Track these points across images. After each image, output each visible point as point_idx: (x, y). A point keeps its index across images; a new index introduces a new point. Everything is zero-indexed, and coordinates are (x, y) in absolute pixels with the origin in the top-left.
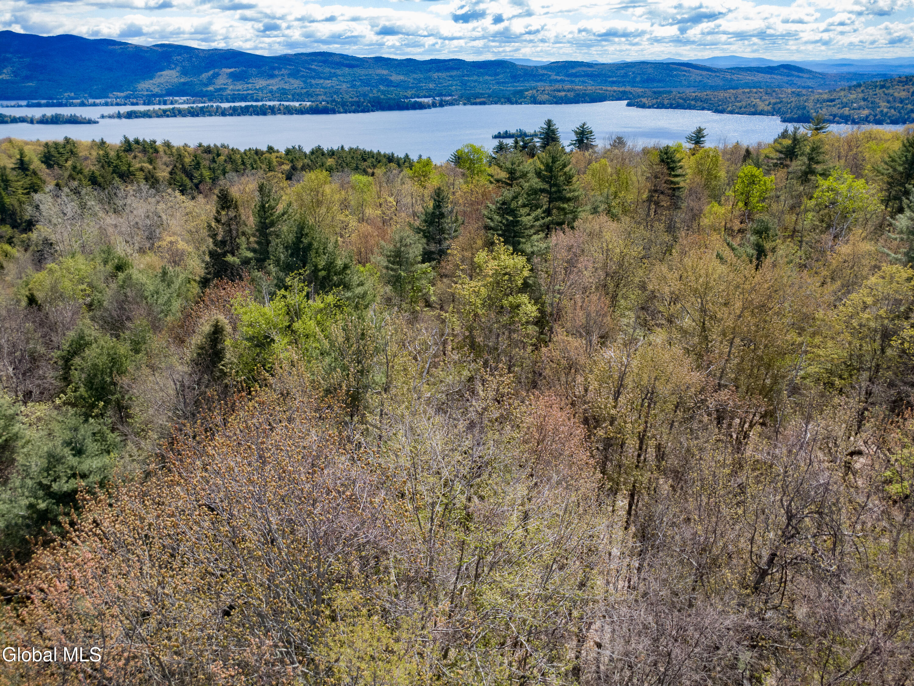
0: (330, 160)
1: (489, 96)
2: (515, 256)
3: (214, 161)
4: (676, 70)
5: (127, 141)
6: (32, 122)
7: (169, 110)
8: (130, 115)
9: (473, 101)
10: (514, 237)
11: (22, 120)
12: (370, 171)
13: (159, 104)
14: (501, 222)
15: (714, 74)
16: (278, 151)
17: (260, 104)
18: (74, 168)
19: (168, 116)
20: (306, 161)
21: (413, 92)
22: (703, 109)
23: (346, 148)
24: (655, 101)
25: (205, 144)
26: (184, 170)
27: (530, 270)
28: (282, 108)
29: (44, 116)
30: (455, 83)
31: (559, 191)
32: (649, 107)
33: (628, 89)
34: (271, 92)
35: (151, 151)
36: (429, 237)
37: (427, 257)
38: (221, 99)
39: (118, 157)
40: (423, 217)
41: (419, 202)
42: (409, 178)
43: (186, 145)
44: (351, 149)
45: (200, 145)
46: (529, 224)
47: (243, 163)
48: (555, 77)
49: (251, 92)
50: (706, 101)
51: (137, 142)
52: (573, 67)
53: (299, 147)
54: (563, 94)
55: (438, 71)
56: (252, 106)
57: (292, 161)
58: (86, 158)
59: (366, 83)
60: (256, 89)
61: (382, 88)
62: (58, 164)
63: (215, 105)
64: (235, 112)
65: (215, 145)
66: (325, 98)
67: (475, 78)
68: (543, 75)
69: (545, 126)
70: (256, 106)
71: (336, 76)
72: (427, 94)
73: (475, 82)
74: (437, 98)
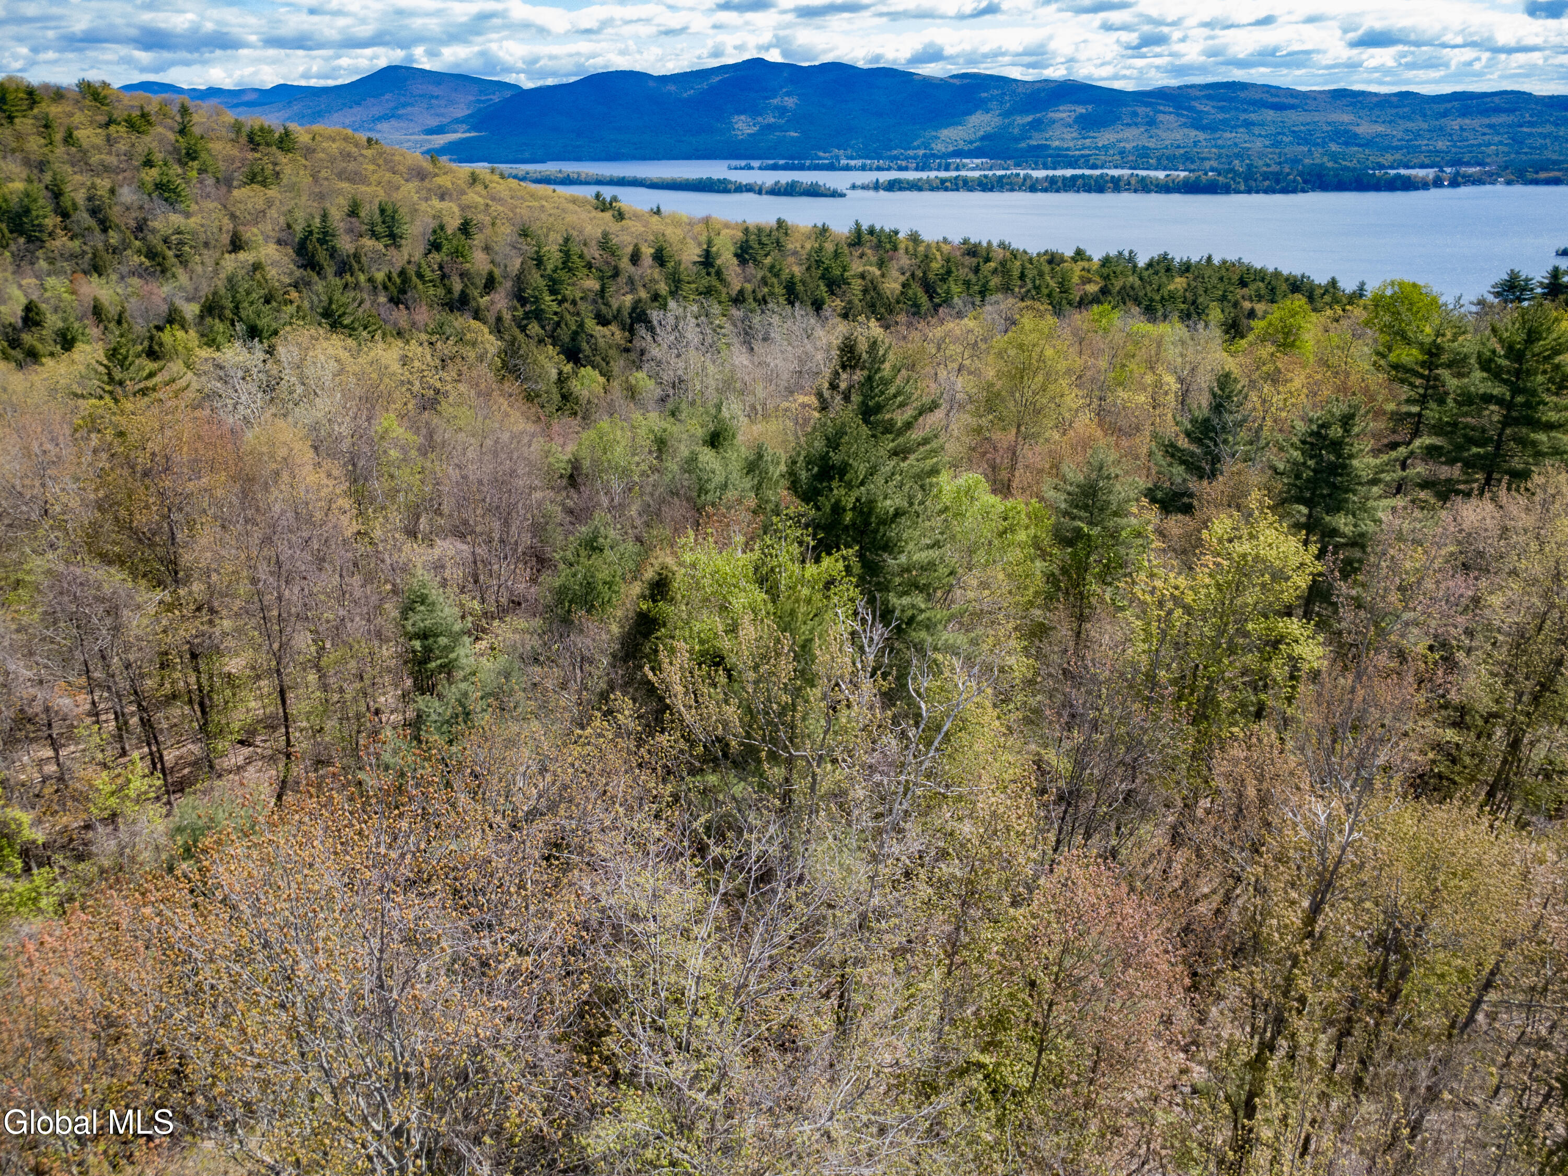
0: (1178, 280)
3: (976, 270)
6: (760, 192)
7: (950, 180)
11: (749, 188)
13: (938, 169)
18: (773, 267)
19: (946, 189)
20: (1131, 279)
21: (1398, 156)
23: (1216, 261)
26: (925, 282)
28: (1133, 182)
30: (1496, 139)
31: (1530, 404)
35: (887, 246)
38: (1036, 163)
43: (943, 240)
45: (965, 242)
49: (1087, 152)
51: (871, 231)
55: (1464, 115)
58: (794, 253)
59: (1304, 138)
62: (755, 260)
66: (1215, 165)
70: (1091, 177)
71: (1247, 124)
72: (1427, 161)
73: (1545, 137)
74: (1448, 170)
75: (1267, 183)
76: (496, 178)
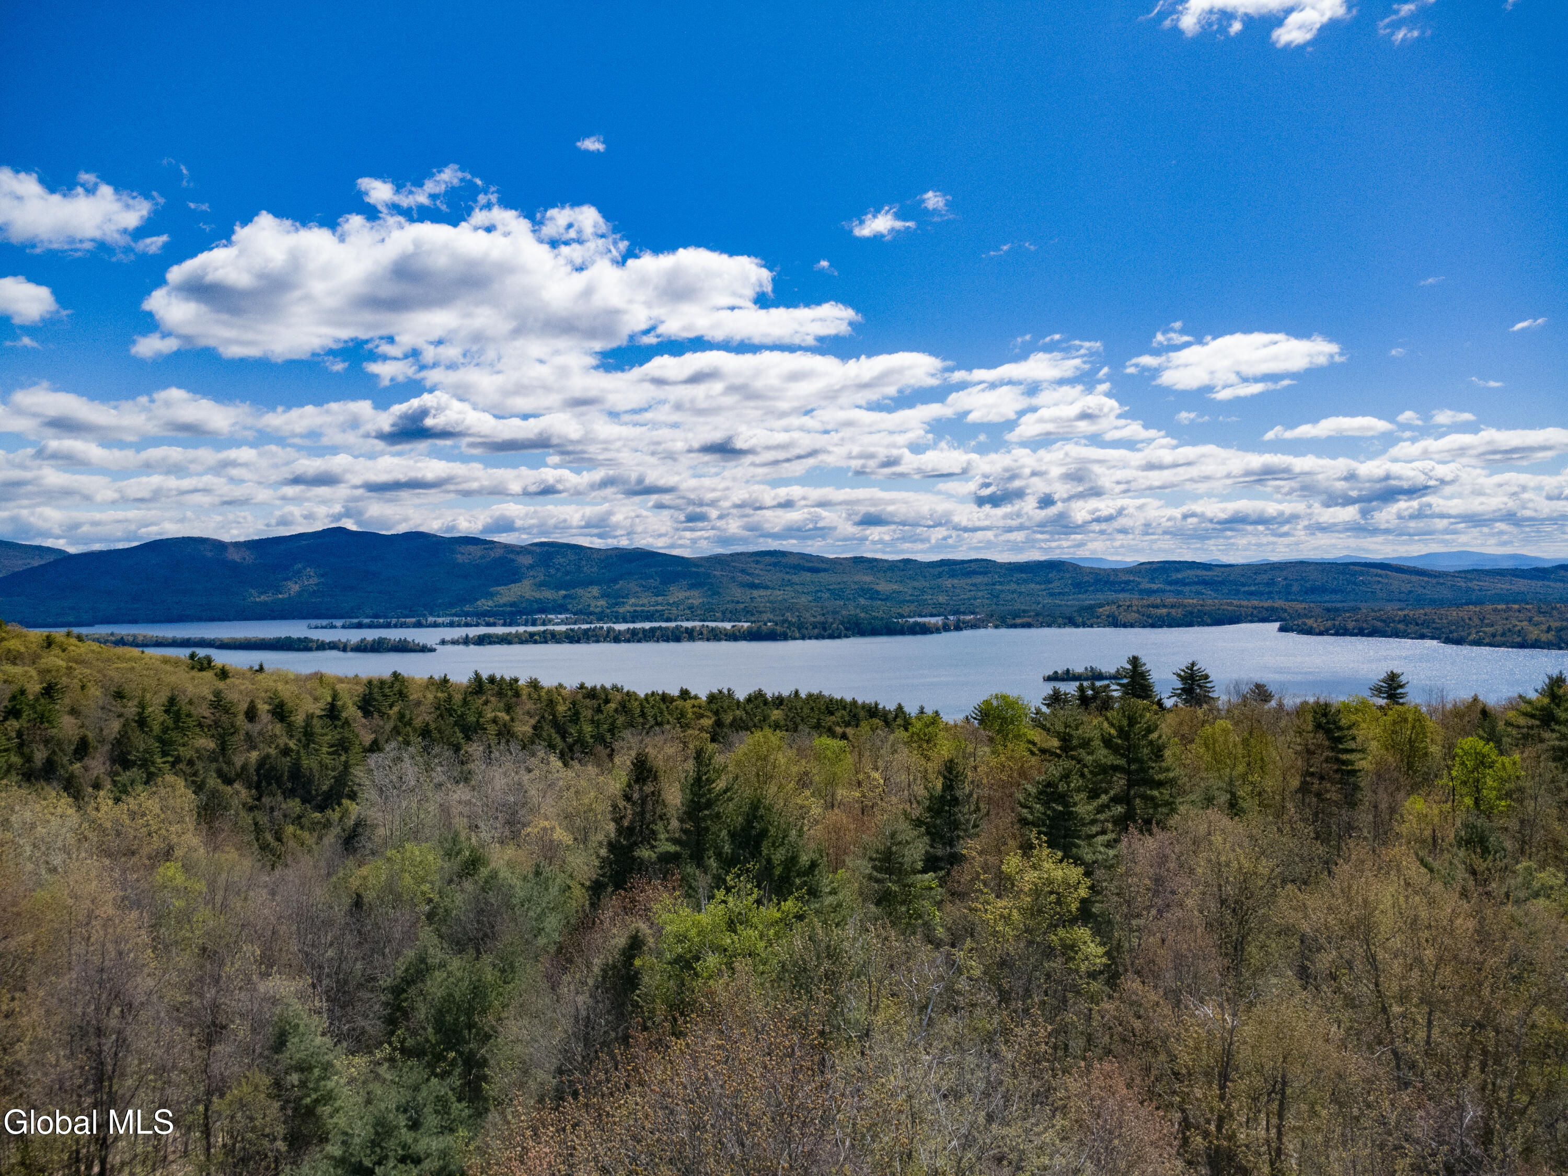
0: (776, 712)
1: (1037, 615)
2: (1064, 864)
3: (599, 710)
4: (1362, 574)
5: (478, 677)
6: (344, 649)
7: (538, 633)
8: (481, 641)
9: (1010, 621)
10: (1065, 837)
11: (333, 646)
12: (839, 730)
13: (526, 625)
14: (1044, 814)
15: (1434, 581)
16: (696, 697)
17: (672, 625)
18: (401, 716)
19: (536, 642)
20: (738, 712)
21: (913, 607)
22: (1422, 637)
23: (803, 695)
24: (1329, 623)
25: (589, 685)
26: (555, 723)
27: (1089, 888)
28: (705, 632)
29: (363, 640)
30: (980, 594)
31: (1142, 770)
32: (1321, 634)
33: (1279, 603)
34: (691, 608)
35: (510, 693)
36: (934, 834)
37: (931, 863)
38: (616, 618)
39: (465, 702)
40: (927, 803)
41: (918, 782)
42: (905, 743)
43: (561, 685)
44: (810, 696)
45: (582, 686)
46: (1088, 819)
47: (643, 715)
48: (1148, 586)
49: (659, 608)
50: (1426, 624)
51: (492, 680)
52: (1177, 571)
53: (729, 690)
54: (1164, 611)
55: (952, 577)
56: (660, 628)
57: (716, 713)
58: (418, 703)
59: (837, 594)
60: (669, 604)
61: (862, 601)
62: (379, 711)
63: (605, 626)
64: (634, 637)
65: (603, 687)
66: (771, 617)
67: (1014, 586)
68: (1127, 582)
69: (1129, 667)
70: (667, 628)
71: (791, 583)
72: (934, 611)
73: (1013, 593)
74: (951, 618)
75: (816, 631)
76: (73, 641)
